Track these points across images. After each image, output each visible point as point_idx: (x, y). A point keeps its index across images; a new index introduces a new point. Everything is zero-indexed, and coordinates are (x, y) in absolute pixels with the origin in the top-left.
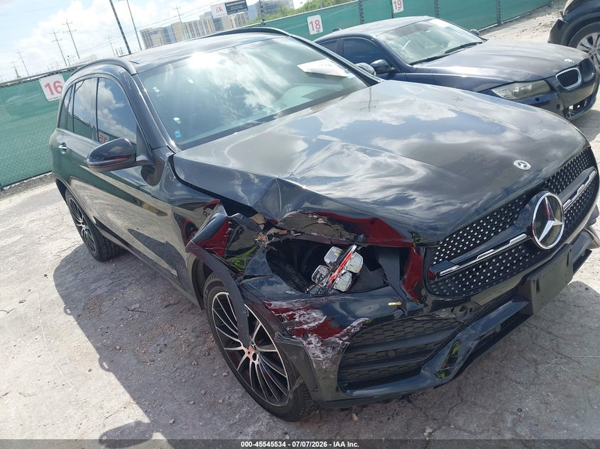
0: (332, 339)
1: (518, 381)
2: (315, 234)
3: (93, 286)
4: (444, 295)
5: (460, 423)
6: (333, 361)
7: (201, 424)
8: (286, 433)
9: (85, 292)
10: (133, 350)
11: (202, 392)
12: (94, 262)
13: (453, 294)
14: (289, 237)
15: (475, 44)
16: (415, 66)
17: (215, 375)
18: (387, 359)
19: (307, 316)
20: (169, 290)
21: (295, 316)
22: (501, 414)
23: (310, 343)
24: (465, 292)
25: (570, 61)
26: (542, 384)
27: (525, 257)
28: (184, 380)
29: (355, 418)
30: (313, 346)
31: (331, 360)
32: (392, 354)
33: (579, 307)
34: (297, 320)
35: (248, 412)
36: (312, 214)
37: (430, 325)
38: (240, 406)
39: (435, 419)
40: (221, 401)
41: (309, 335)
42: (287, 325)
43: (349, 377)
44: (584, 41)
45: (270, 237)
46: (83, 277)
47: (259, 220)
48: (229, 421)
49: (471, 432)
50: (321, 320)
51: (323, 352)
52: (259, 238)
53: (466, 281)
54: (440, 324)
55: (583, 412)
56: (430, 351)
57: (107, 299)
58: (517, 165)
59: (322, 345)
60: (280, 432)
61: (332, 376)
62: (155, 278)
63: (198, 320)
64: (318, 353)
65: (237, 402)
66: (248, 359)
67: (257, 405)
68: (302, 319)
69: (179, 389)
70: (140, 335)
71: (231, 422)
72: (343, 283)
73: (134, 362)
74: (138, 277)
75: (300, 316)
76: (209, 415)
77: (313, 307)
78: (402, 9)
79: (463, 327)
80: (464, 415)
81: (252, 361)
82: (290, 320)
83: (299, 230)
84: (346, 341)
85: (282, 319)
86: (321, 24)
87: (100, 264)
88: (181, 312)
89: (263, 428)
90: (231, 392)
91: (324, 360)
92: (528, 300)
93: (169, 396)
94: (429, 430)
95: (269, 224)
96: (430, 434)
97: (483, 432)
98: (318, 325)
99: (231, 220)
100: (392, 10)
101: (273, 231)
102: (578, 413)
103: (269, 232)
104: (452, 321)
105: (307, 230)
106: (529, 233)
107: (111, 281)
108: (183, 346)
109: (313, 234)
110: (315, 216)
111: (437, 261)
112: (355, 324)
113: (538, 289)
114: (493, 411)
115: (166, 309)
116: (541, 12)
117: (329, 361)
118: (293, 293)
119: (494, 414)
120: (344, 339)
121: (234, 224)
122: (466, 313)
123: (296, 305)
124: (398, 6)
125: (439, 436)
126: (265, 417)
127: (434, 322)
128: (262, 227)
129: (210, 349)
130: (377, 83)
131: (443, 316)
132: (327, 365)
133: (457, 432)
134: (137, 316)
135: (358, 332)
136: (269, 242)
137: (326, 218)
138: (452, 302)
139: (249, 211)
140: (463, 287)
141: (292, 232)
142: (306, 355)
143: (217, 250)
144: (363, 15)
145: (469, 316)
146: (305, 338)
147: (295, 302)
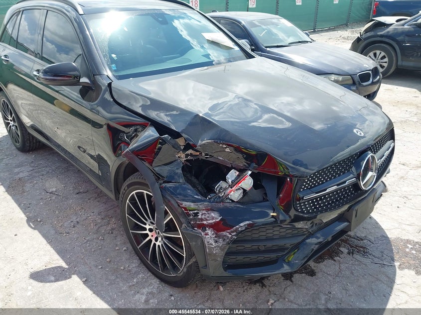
0: (224, 233)
1: (328, 273)
2: (221, 158)
3: (16, 170)
4: (303, 212)
5: (292, 298)
6: (222, 249)
7: (107, 283)
8: (172, 296)
9: (10, 174)
10: (51, 224)
11: (108, 260)
12: (16, 152)
13: (308, 212)
14: (201, 157)
15: (307, 42)
16: (268, 49)
17: (117, 248)
18: (259, 252)
19: (207, 215)
20: (79, 181)
21: (198, 214)
22: (318, 294)
23: (207, 234)
24: (315, 212)
25: (367, 66)
26: (343, 277)
27: (352, 193)
28: (93, 250)
29: (221, 289)
30: (209, 236)
31: (220, 248)
32: (263, 248)
33: (366, 229)
34: (200, 217)
35: (143, 278)
36: (223, 144)
37: (290, 231)
38: (137, 273)
39: (276, 294)
40: (122, 268)
41: (207, 229)
42: (191, 220)
43: (229, 261)
44: (371, 54)
45: (187, 155)
46: (7, 162)
47: (181, 142)
48: (129, 283)
49: (298, 305)
50: (217, 219)
51: (216, 242)
52: (179, 155)
53: (317, 205)
54: (296, 232)
55: (368, 297)
56: (287, 249)
57: (29, 182)
58: (356, 132)
59: (216, 237)
60: (167, 294)
61: (219, 259)
62: (68, 170)
63: (103, 206)
64: (212, 242)
65: (134, 270)
66: (150, 241)
67: (150, 274)
68: (203, 217)
69: (89, 256)
70: (57, 212)
71: (131, 284)
72: (236, 195)
73: (53, 232)
74: (54, 168)
75: (202, 215)
76: (113, 278)
77: (212, 210)
78: (255, 6)
79: (311, 235)
80: (294, 293)
81: (154, 241)
82: (195, 216)
83: (211, 154)
84: (234, 235)
85: (189, 215)
86: (198, 3)
87: (21, 153)
88: (89, 199)
89: (155, 291)
90: (130, 262)
91: (215, 247)
92: (350, 222)
93: (82, 261)
94: (271, 301)
95: (188, 146)
96: (272, 304)
97: (306, 305)
98: (215, 223)
99: (162, 139)
100: (248, 5)
101: (190, 151)
102: (365, 298)
103: (187, 152)
104: (305, 230)
105: (215, 155)
106: (358, 177)
107: (31, 169)
108: (92, 225)
109: (219, 158)
110: (224, 146)
111: (303, 189)
112: (242, 224)
113: (356, 216)
114: (313, 292)
115: (77, 195)
116: (341, 28)
117: (219, 248)
118: (200, 197)
119: (312, 294)
120: (233, 234)
121: (164, 142)
122: (312, 226)
123: (201, 207)
124: (252, 3)
125: (278, 305)
126: (155, 282)
127: (294, 229)
128: (182, 148)
129: (113, 229)
130: (254, 57)
131: (300, 226)
132: (217, 251)
133: (290, 304)
134: (54, 198)
135: (244, 230)
136: (185, 159)
137: (232, 148)
138: (308, 217)
139: (176, 135)
140: (315, 208)
141: (203, 154)
142: (203, 242)
143: (147, 159)
144: (228, 4)
145: (315, 228)
146: (204, 230)
147: (200, 204)
